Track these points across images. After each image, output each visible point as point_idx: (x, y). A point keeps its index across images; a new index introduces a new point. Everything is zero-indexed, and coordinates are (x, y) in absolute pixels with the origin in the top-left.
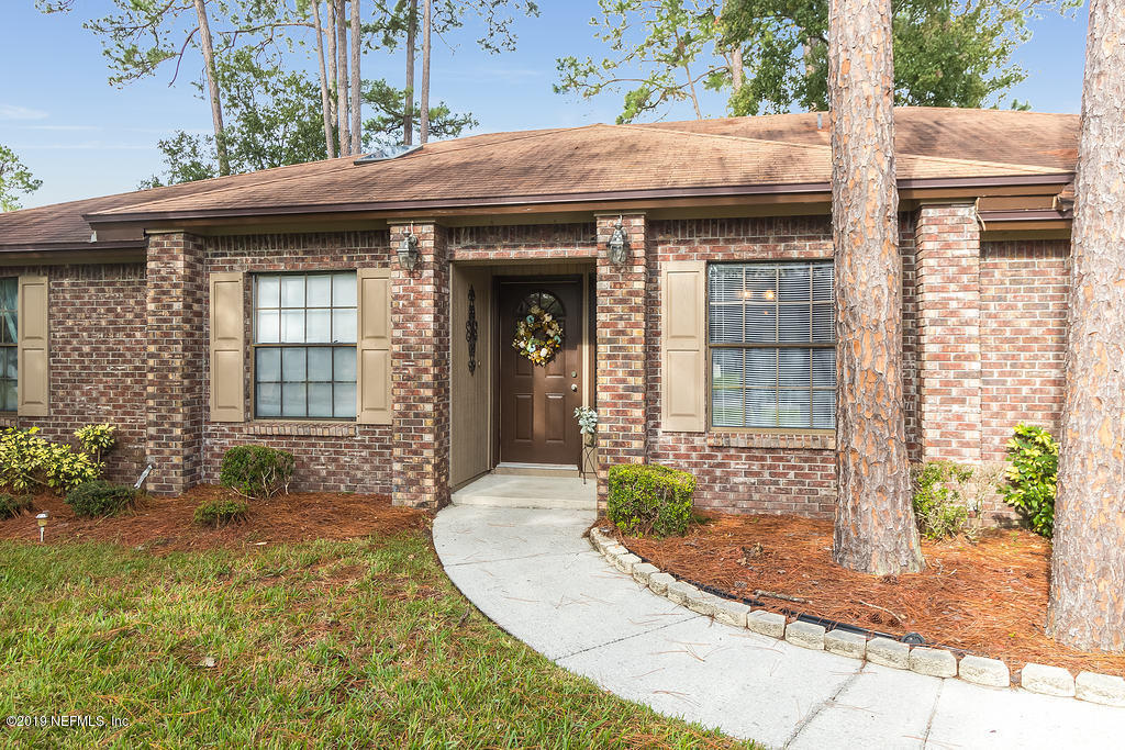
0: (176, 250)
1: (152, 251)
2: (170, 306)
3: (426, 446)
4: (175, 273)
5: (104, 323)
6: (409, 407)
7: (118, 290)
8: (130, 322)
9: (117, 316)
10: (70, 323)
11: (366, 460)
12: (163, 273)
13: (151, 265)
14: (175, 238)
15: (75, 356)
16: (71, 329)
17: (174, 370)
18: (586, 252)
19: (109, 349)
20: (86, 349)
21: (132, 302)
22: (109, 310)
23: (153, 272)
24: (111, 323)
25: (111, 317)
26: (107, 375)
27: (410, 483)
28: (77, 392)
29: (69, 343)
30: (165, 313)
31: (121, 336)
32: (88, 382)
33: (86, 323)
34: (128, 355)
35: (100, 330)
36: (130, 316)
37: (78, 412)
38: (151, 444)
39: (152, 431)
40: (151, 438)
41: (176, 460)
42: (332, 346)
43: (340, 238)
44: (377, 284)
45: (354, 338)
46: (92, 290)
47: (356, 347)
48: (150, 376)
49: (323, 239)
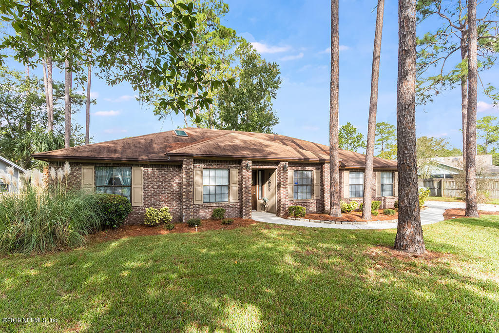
0: (191, 163)
1: (184, 163)
2: (189, 176)
3: (250, 206)
4: (191, 168)
5: (161, 180)
6: (247, 198)
7: (166, 171)
8: (170, 180)
9: (166, 178)
10: (150, 180)
11: (232, 211)
12: (187, 168)
13: (184, 166)
14: (191, 160)
15: (152, 189)
16: (151, 182)
17: (190, 192)
18: (275, 167)
19: (163, 187)
20: (155, 187)
21: (170, 175)
22: (163, 177)
23: (184, 168)
24: (164, 180)
25: (163, 178)
26: (163, 194)
27: (247, 214)
28: (152, 199)
29: (149, 185)
30: (188, 178)
31: (166, 183)
32: (156, 196)
33: (155, 180)
34: (169, 188)
35: (161, 182)
36: (169, 178)
37: (153, 204)
38: (184, 210)
39: (184, 207)
40: (184, 209)
41: (191, 214)
42: (222, 186)
43: (226, 162)
44: (234, 172)
45: (227, 184)
46: (157, 171)
47: (228, 187)
48: (184, 194)
49: (222, 161)
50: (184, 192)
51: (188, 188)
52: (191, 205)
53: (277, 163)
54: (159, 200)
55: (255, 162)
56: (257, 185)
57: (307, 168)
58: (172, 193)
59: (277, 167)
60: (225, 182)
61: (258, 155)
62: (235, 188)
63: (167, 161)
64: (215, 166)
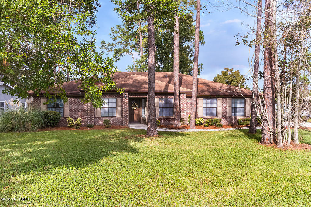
3: (127, 119)
6: (125, 115)
7: (81, 100)
8: (82, 104)
10: (72, 104)
11: (118, 122)
15: (73, 109)
17: (92, 111)
18: (145, 97)
19: (79, 108)
20: (75, 108)
21: (83, 101)
25: (79, 103)
26: (79, 111)
27: (125, 123)
28: (74, 114)
29: (72, 107)
31: (81, 106)
32: (75, 112)
33: (75, 104)
34: (82, 109)
35: (78, 105)
37: (74, 116)
38: (89, 120)
39: (89, 118)
40: (89, 119)
41: (93, 122)
42: (112, 107)
43: (114, 94)
44: (119, 100)
45: (115, 107)
46: (76, 100)
47: (116, 108)
48: (89, 111)
49: (112, 94)
50: (89, 110)
51: (91, 109)
52: (93, 118)
53: (145, 94)
54: (77, 115)
55: (130, 93)
56: (141, 108)
57: (169, 97)
58: (84, 111)
59: (147, 97)
60: (114, 105)
61: (133, 90)
62: (120, 109)
63: (80, 95)
64: (108, 97)
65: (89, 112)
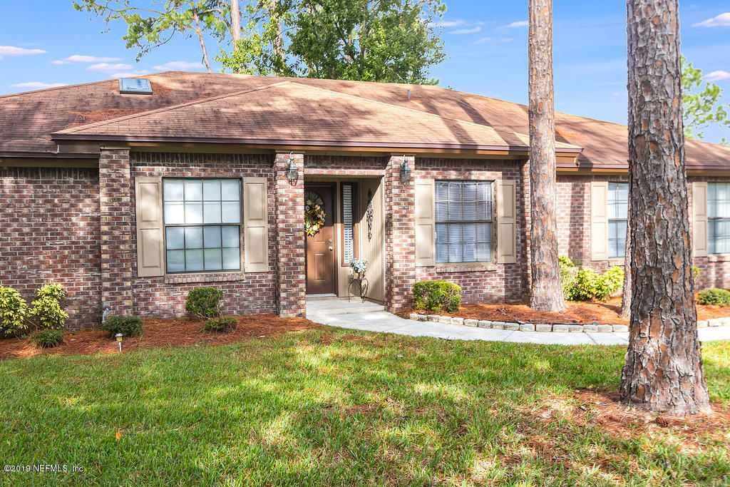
0: (123, 161)
1: (103, 161)
2: (119, 200)
3: (300, 282)
4: (123, 176)
5: (42, 211)
6: (290, 260)
7: (55, 187)
8: (66, 210)
9: (55, 205)
10: (10, 211)
11: (250, 294)
12: (113, 176)
13: (103, 171)
14: (122, 153)
15: (16, 235)
16: (11, 215)
17: (124, 242)
18: (377, 173)
19: (47, 230)
20: (26, 230)
21: (68, 196)
22: (47, 202)
23: (104, 175)
24: (49, 210)
25: (48, 206)
26: (47, 248)
27: (292, 303)
28: (18, 262)
29: (9, 225)
30: (116, 204)
31: (57, 220)
32: (27, 254)
33: (25, 211)
34: (65, 234)
35: (39, 215)
36: (65, 206)
37: (20, 277)
38: (106, 294)
39: (107, 284)
40: (106, 289)
41: (127, 303)
42: (221, 225)
43: (230, 158)
44: (256, 186)
45: (236, 220)
46: (31, 186)
47: (240, 227)
48: (104, 247)
49: (218, 158)
50: (105, 243)
51: (117, 233)
52: (125, 279)
53: (382, 159)
54: (37, 267)
55: (313, 158)
56: (339, 226)
57: (475, 175)
58: (76, 247)
59: (383, 172)
60: (232, 215)
61: (321, 138)
62: (257, 230)
63: (54, 158)
64: (196, 170)
65: (106, 252)
